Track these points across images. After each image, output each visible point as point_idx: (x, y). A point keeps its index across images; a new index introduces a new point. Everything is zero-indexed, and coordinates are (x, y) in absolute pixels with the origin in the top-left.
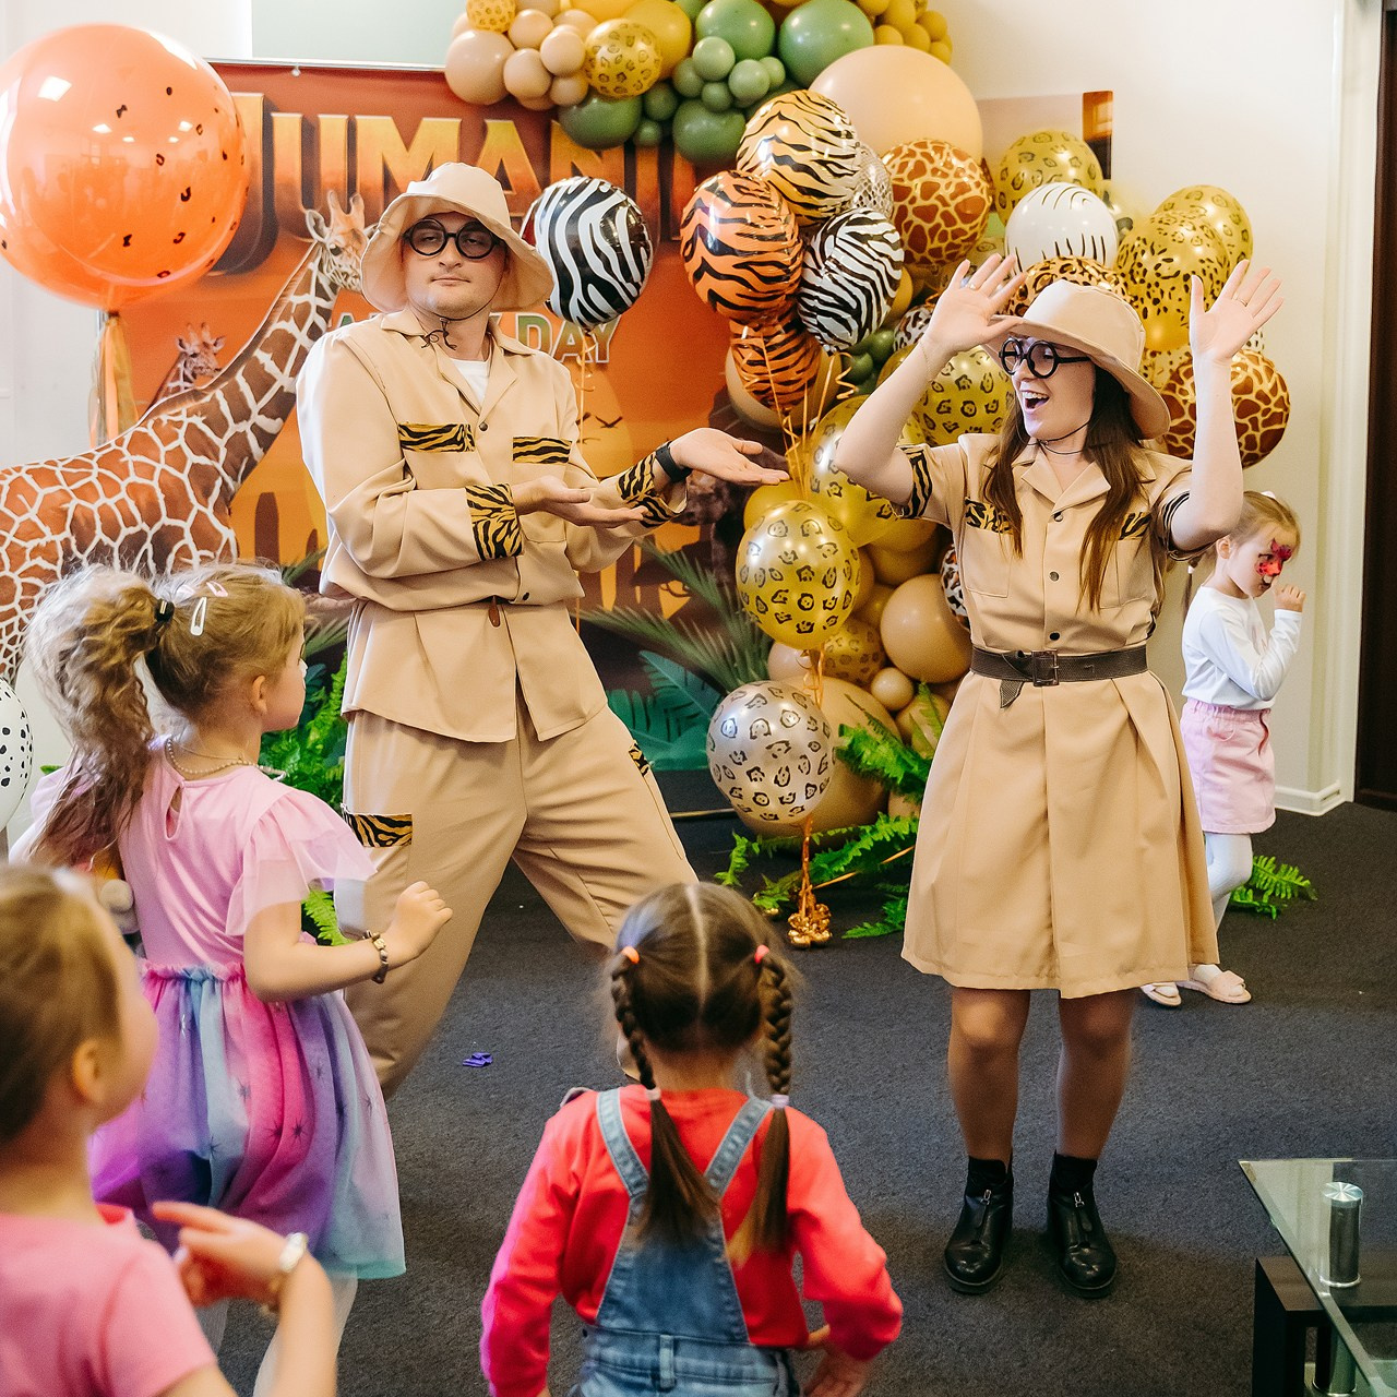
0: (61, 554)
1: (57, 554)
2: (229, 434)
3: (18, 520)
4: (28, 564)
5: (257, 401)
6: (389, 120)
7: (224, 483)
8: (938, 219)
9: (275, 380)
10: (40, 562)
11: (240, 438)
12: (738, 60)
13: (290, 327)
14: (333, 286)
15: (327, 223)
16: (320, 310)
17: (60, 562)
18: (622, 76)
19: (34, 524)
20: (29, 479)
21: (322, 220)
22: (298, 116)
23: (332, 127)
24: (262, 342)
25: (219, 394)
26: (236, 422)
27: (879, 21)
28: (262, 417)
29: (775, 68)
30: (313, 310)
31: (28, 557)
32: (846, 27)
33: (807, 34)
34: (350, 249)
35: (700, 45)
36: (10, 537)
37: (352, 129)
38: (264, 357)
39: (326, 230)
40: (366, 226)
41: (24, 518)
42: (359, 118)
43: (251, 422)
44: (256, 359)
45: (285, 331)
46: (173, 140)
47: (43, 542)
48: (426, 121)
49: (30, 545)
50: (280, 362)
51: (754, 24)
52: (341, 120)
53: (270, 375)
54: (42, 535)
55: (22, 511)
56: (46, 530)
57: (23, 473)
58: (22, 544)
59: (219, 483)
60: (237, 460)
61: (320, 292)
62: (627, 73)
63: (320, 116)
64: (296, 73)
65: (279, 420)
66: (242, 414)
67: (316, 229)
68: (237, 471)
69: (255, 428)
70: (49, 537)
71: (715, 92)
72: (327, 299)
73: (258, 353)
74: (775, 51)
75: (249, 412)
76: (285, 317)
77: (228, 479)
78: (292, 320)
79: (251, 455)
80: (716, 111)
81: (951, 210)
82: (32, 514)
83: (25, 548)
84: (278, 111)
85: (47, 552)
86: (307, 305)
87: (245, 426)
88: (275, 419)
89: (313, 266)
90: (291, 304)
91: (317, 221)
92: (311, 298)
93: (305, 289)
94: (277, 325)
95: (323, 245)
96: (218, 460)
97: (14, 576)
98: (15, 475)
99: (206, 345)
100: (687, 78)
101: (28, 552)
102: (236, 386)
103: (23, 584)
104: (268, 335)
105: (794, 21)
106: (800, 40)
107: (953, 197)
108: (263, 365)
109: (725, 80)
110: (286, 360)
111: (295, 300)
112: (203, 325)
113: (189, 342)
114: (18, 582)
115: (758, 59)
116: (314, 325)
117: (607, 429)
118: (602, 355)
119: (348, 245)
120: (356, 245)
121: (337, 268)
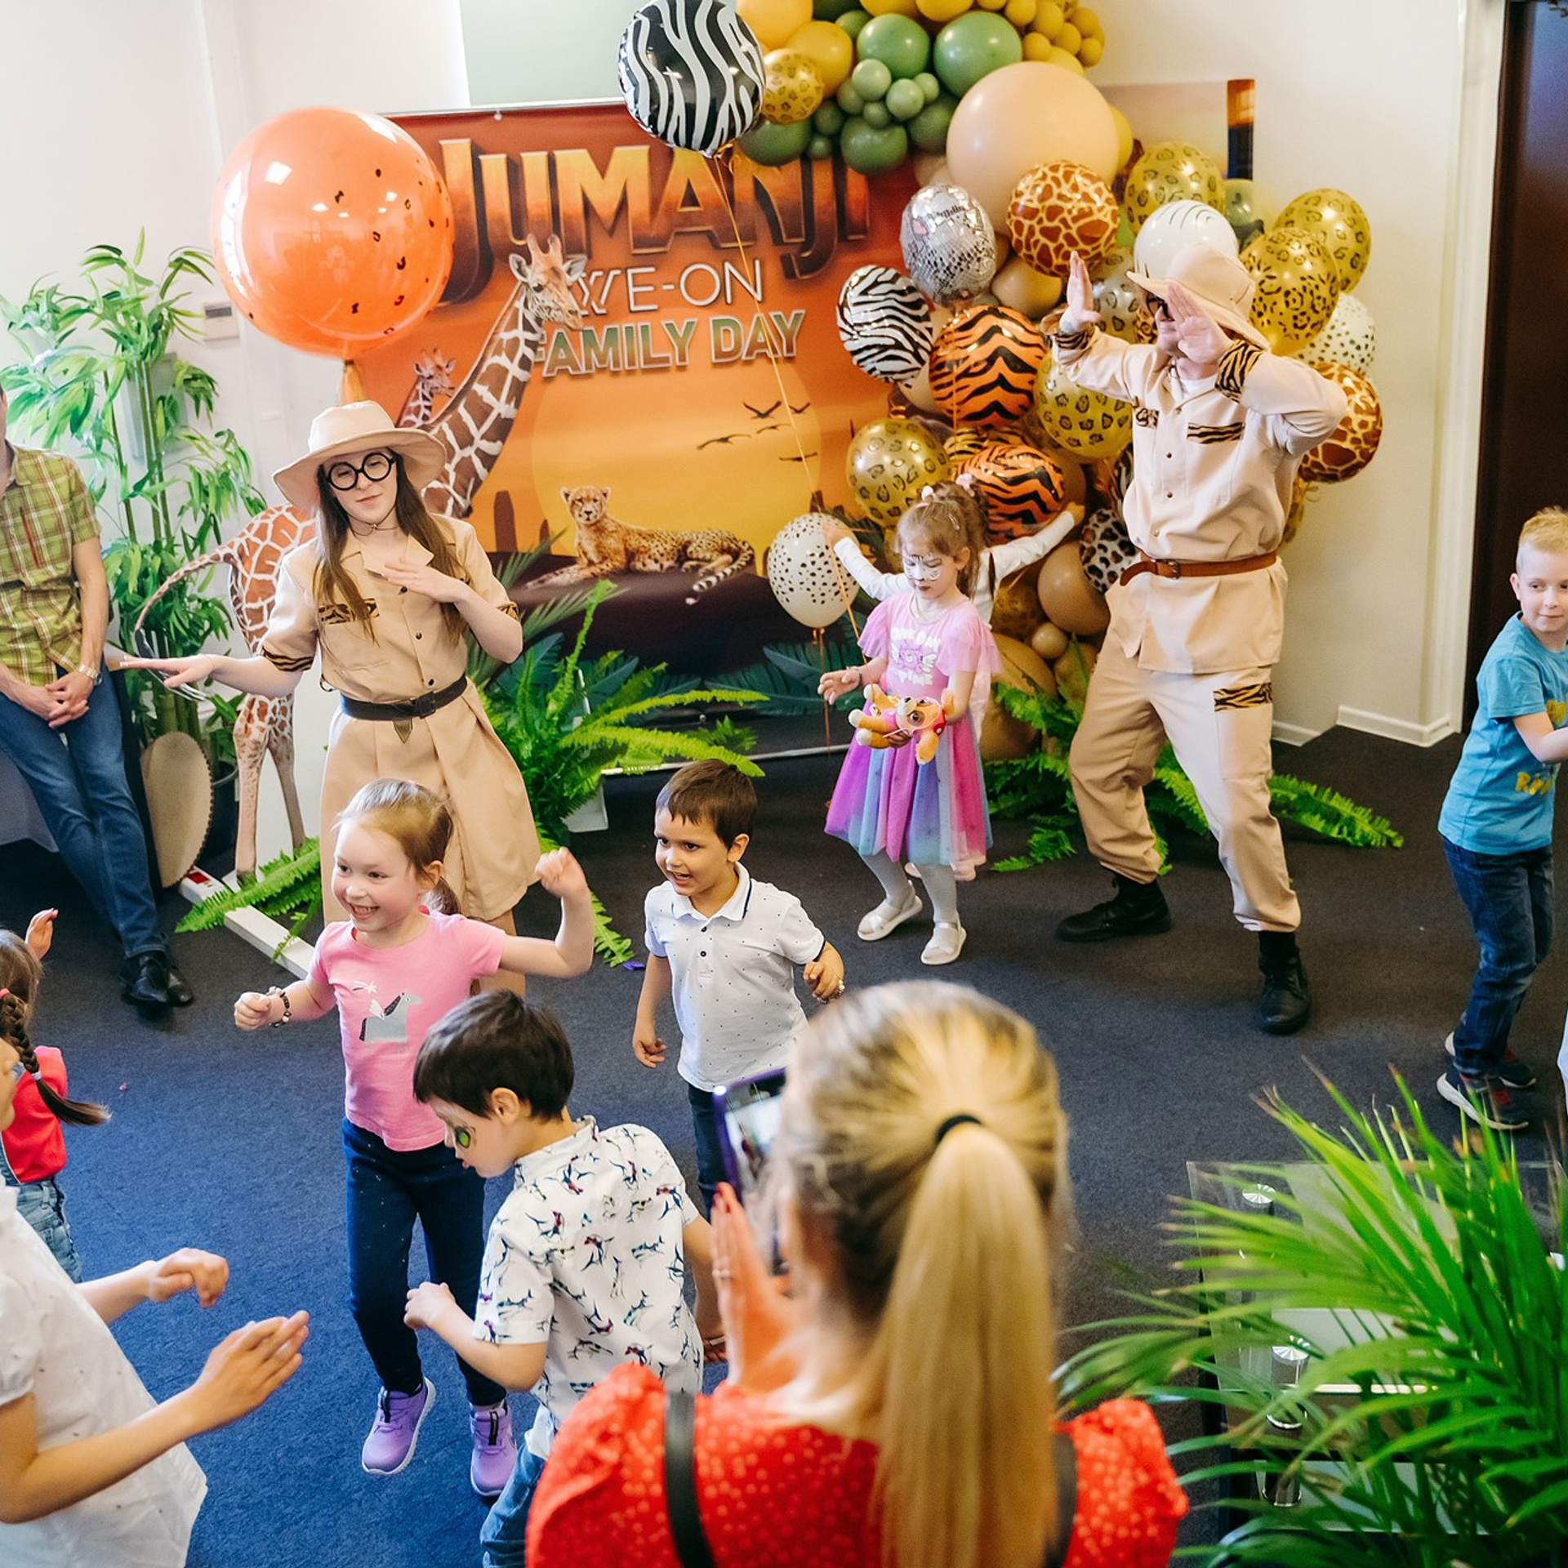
2: (456, 460)
3: (283, 551)
5: (478, 428)
6: (584, 152)
7: (456, 502)
8: (1061, 240)
9: (492, 408)
11: (465, 464)
12: (894, 79)
13: (502, 360)
14: (539, 320)
15: (529, 262)
16: (528, 343)
18: (786, 105)
20: (289, 516)
21: (524, 262)
22: (503, 157)
23: (534, 163)
24: (479, 376)
25: (445, 426)
26: (462, 447)
27: (1025, 30)
28: (484, 441)
29: (929, 83)
30: (522, 343)
32: (994, 41)
33: (959, 49)
34: (551, 286)
35: (860, 67)
36: (278, 566)
37: (552, 163)
38: (481, 389)
39: (528, 270)
40: (564, 262)
41: (288, 548)
42: (557, 153)
43: (474, 448)
44: (475, 392)
45: (498, 365)
46: (382, 210)
48: (618, 150)
50: (497, 393)
51: (909, 41)
52: (542, 156)
53: (488, 405)
55: (286, 543)
57: (283, 512)
59: (451, 502)
60: (465, 481)
61: (527, 326)
62: (790, 102)
63: (523, 155)
64: (498, 117)
65: (499, 443)
66: (466, 440)
67: (520, 271)
68: (466, 490)
69: (479, 452)
71: (874, 111)
72: (533, 331)
73: (476, 387)
74: (930, 67)
75: (472, 438)
76: (497, 352)
77: (459, 498)
78: (504, 355)
79: (476, 475)
80: (877, 127)
81: (1074, 232)
82: (295, 545)
84: (484, 153)
86: (516, 340)
87: (470, 451)
88: (494, 441)
89: (519, 304)
90: (502, 340)
91: (519, 263)
92: (520, 333)
93: (513, 325)
94: (492, 360)
95: (527, 285)
96: (448, 482)
98: (277, 514)
99: (439, 367)
100: (849, 98)
102: (459, 417)
104: (484, 369)
105: (948, 36)
106: (952, 54)
107: (1075, 219)
108: (481, 397)
109: (883, 99)
110: (501, 390)
111: (505, 336)
112: (435, 351)
113: (425, 367)
115: (912, 77)
116: (524, 356)
117: (797, 415)
118: (790, 349)
119: (548, 282)
120: (556, 281)
121: (541, 304)
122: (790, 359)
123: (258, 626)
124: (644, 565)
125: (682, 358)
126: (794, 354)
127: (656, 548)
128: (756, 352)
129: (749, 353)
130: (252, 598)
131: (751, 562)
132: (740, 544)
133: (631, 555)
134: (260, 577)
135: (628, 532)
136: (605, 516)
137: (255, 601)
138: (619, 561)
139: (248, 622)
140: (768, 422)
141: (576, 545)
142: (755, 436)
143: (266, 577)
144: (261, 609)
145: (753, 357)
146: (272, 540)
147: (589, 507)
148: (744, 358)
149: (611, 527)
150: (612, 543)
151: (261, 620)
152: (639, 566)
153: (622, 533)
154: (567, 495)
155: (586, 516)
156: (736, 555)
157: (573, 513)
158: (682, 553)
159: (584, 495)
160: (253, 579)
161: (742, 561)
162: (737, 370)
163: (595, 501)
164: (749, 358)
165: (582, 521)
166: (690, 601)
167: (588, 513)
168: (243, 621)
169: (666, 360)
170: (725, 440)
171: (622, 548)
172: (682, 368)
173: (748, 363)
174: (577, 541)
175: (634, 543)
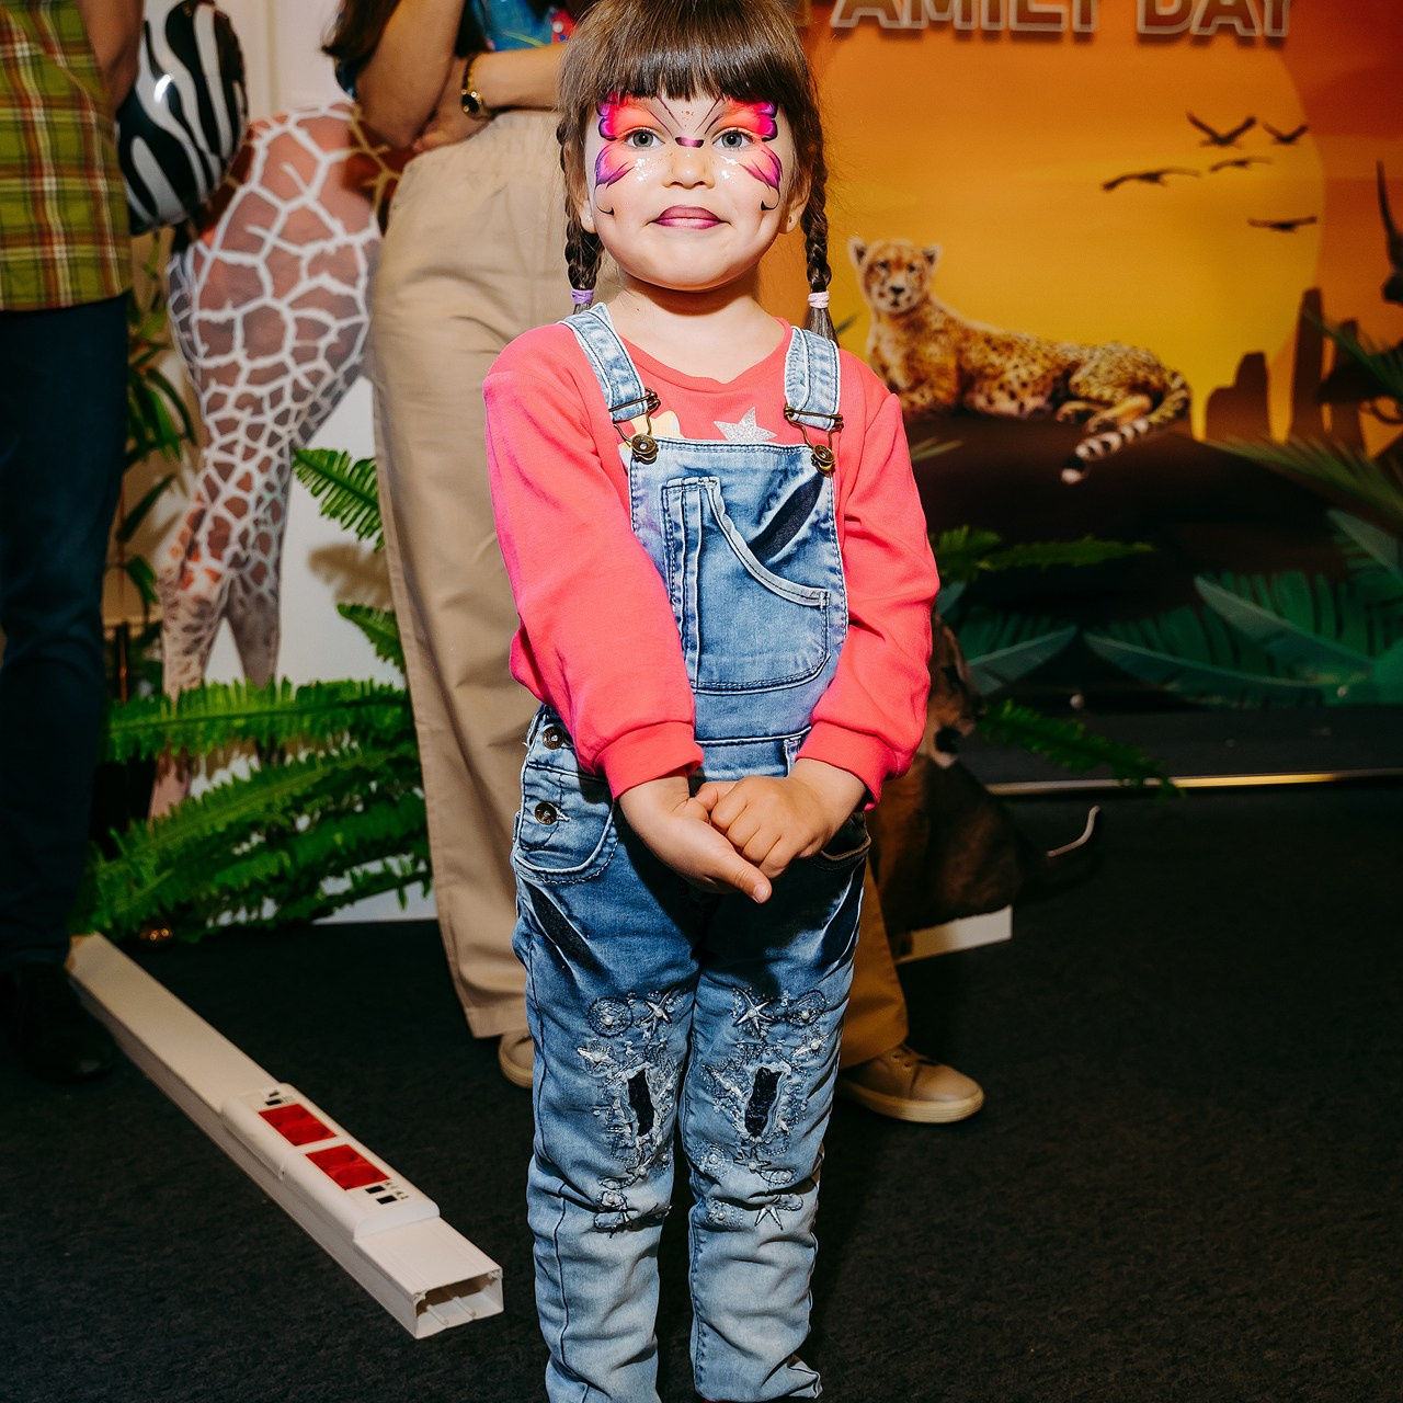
0: (363, 266)
1: (355, 267)
3: (285, 208)
4: (305, 285)
10: (327, 282)
17: (362, 282)
19: (314, 216)
20: (302, 137)
31: (304, 274)
36: (271, 238)
41: (295, 204)
47: (329, 246)
49: (308, 251)
54: (327, 234)
55: (289, 193)
56: (335, 225)
57: (291, 127)
58: (293, 249)
70: (341, 237)
82: (310, 198)
83: (298, 258)
85: (339, 264)
97: (281, 306)
98: (277, 130)
101: (304, 264)
103: (299, 321)
114: (288, 316)
117: (1282, 148)
118: (1277, 23)
122: (1275, 43)
123: (220, 361)
124: (991, 401)
125: (1086, 18)
126: (1284, 32)
127: (1016, 371)
128: (1219, 20)
129: (1205, 23)
130: (212, 300)
131: (1184, 412)
132: (1167, 376)
133: (969, 379)
134: (232, 257)
135: (967, 335)
136: (926, 300)
137: (217, 305)
138: (945, 389)
139: (202, 349)
140: (1230, 153)
141: (868, 351)
142: (1207, 176)
143: (246, 259)
144: (229, 325)
145: (1210, 31)
146: (264, 182)
147: (899, 279)
148: (1195, 29)
149: (936, 323)
150: (935, 353)
151: (226, 348)
152: (981, 401)
153: (956, 335)
154: (860, 253)
155: (891, 297)
156: (1157, 396)
157: (868, 288)
158: (1060, 383)
159: (891, 255)
160: (217, 262)
161: (1167, 410)
162: (1181, 53)
163: (911, 268)
164: (1205, 32)
165: (884, 305)
166: (1071, 476)
167: (897, 291)
168: (191, 344)
170: (1153, 177)
171: (951, 363)
172: (1083, 38)
173: (1201, 41)
174: (870, 343)
175: (975, 356)
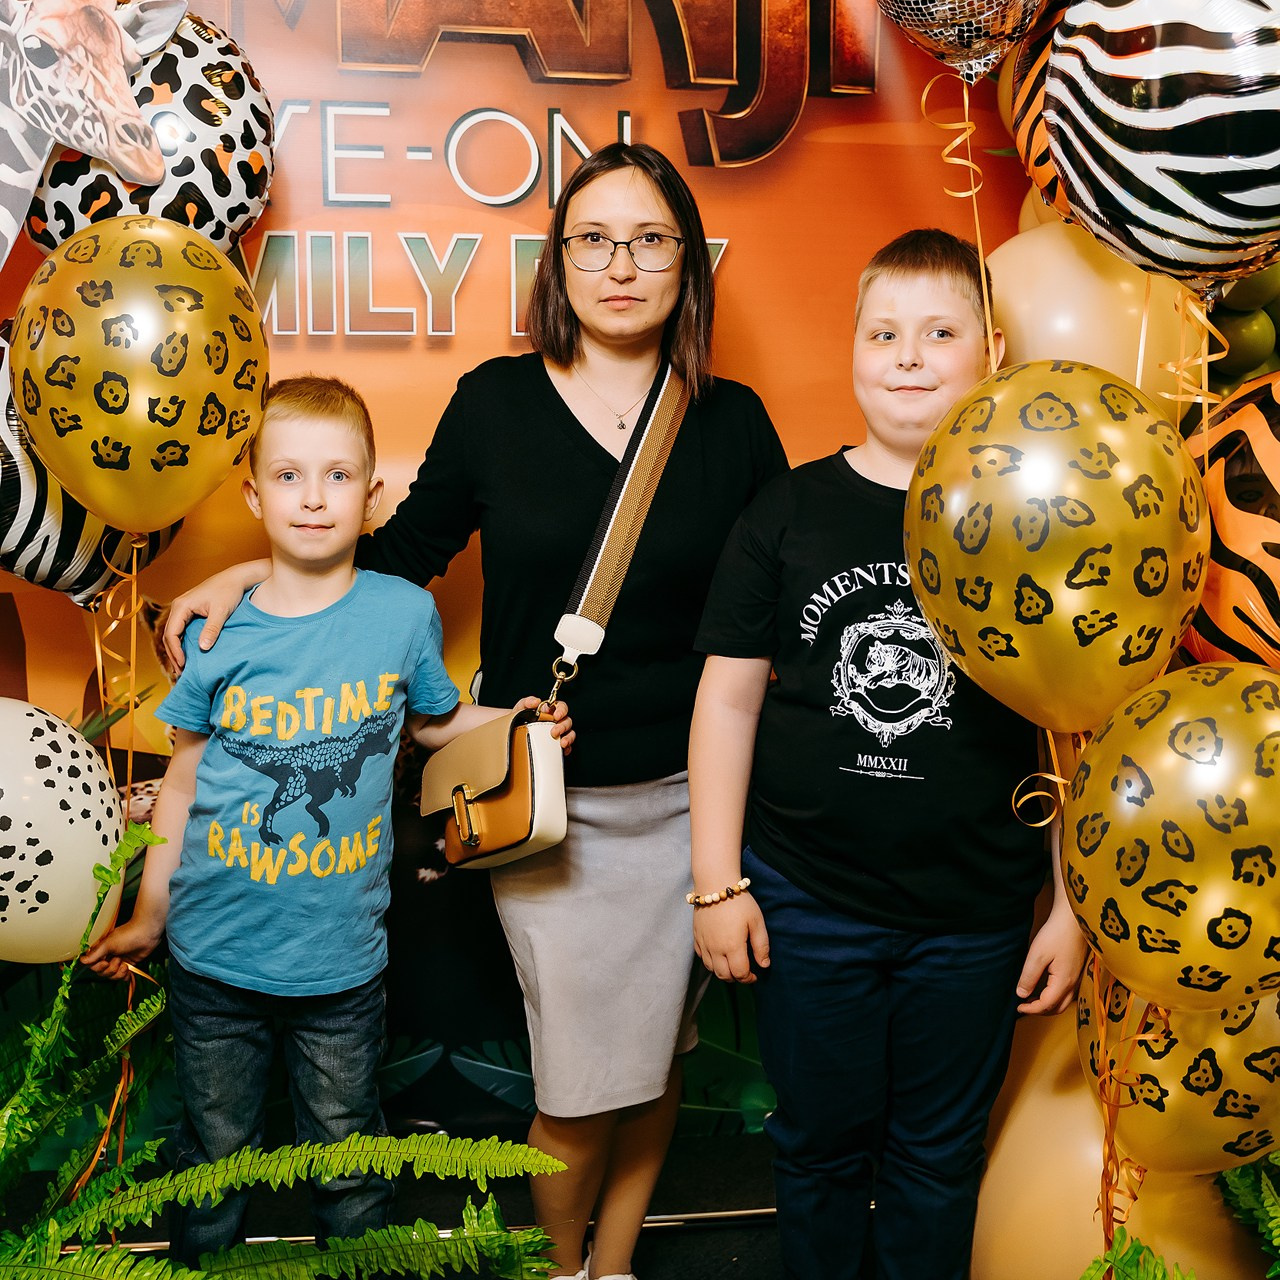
119: (73, 45)
120: (94, 44)
121: (45, 94)
125: (442, 320)
169: (405, 321)
172: (439, 344)
